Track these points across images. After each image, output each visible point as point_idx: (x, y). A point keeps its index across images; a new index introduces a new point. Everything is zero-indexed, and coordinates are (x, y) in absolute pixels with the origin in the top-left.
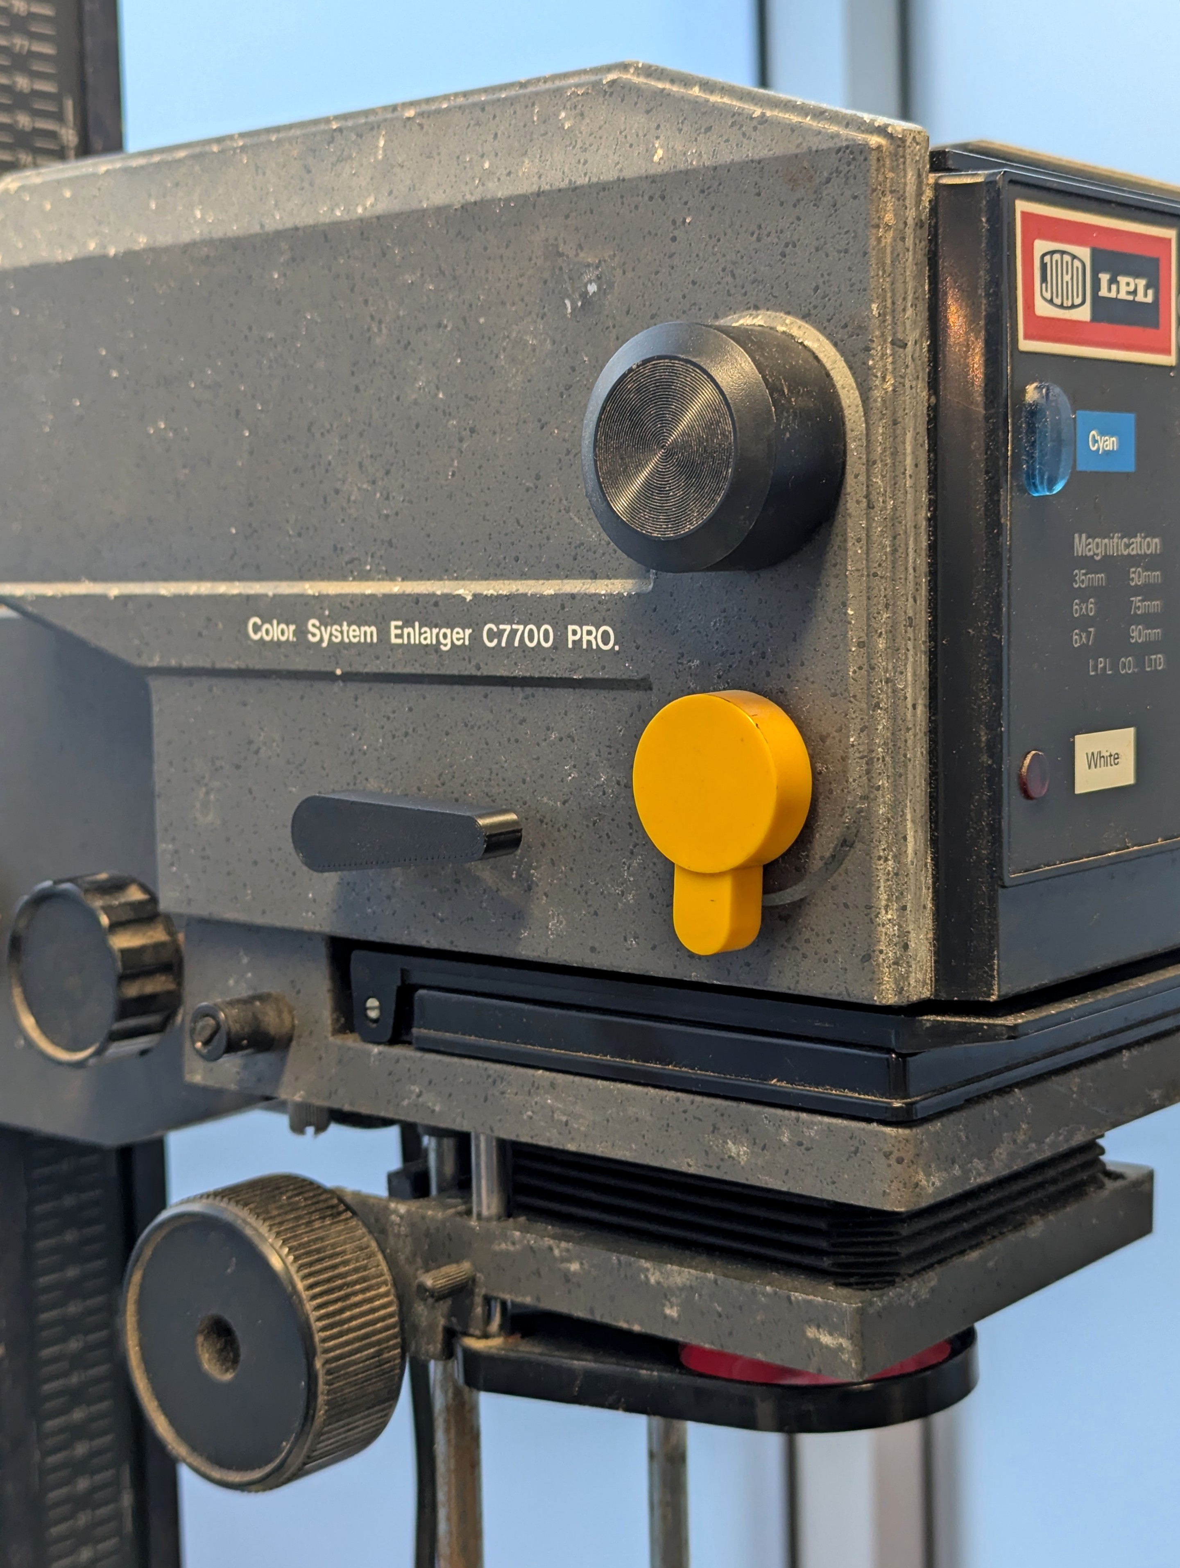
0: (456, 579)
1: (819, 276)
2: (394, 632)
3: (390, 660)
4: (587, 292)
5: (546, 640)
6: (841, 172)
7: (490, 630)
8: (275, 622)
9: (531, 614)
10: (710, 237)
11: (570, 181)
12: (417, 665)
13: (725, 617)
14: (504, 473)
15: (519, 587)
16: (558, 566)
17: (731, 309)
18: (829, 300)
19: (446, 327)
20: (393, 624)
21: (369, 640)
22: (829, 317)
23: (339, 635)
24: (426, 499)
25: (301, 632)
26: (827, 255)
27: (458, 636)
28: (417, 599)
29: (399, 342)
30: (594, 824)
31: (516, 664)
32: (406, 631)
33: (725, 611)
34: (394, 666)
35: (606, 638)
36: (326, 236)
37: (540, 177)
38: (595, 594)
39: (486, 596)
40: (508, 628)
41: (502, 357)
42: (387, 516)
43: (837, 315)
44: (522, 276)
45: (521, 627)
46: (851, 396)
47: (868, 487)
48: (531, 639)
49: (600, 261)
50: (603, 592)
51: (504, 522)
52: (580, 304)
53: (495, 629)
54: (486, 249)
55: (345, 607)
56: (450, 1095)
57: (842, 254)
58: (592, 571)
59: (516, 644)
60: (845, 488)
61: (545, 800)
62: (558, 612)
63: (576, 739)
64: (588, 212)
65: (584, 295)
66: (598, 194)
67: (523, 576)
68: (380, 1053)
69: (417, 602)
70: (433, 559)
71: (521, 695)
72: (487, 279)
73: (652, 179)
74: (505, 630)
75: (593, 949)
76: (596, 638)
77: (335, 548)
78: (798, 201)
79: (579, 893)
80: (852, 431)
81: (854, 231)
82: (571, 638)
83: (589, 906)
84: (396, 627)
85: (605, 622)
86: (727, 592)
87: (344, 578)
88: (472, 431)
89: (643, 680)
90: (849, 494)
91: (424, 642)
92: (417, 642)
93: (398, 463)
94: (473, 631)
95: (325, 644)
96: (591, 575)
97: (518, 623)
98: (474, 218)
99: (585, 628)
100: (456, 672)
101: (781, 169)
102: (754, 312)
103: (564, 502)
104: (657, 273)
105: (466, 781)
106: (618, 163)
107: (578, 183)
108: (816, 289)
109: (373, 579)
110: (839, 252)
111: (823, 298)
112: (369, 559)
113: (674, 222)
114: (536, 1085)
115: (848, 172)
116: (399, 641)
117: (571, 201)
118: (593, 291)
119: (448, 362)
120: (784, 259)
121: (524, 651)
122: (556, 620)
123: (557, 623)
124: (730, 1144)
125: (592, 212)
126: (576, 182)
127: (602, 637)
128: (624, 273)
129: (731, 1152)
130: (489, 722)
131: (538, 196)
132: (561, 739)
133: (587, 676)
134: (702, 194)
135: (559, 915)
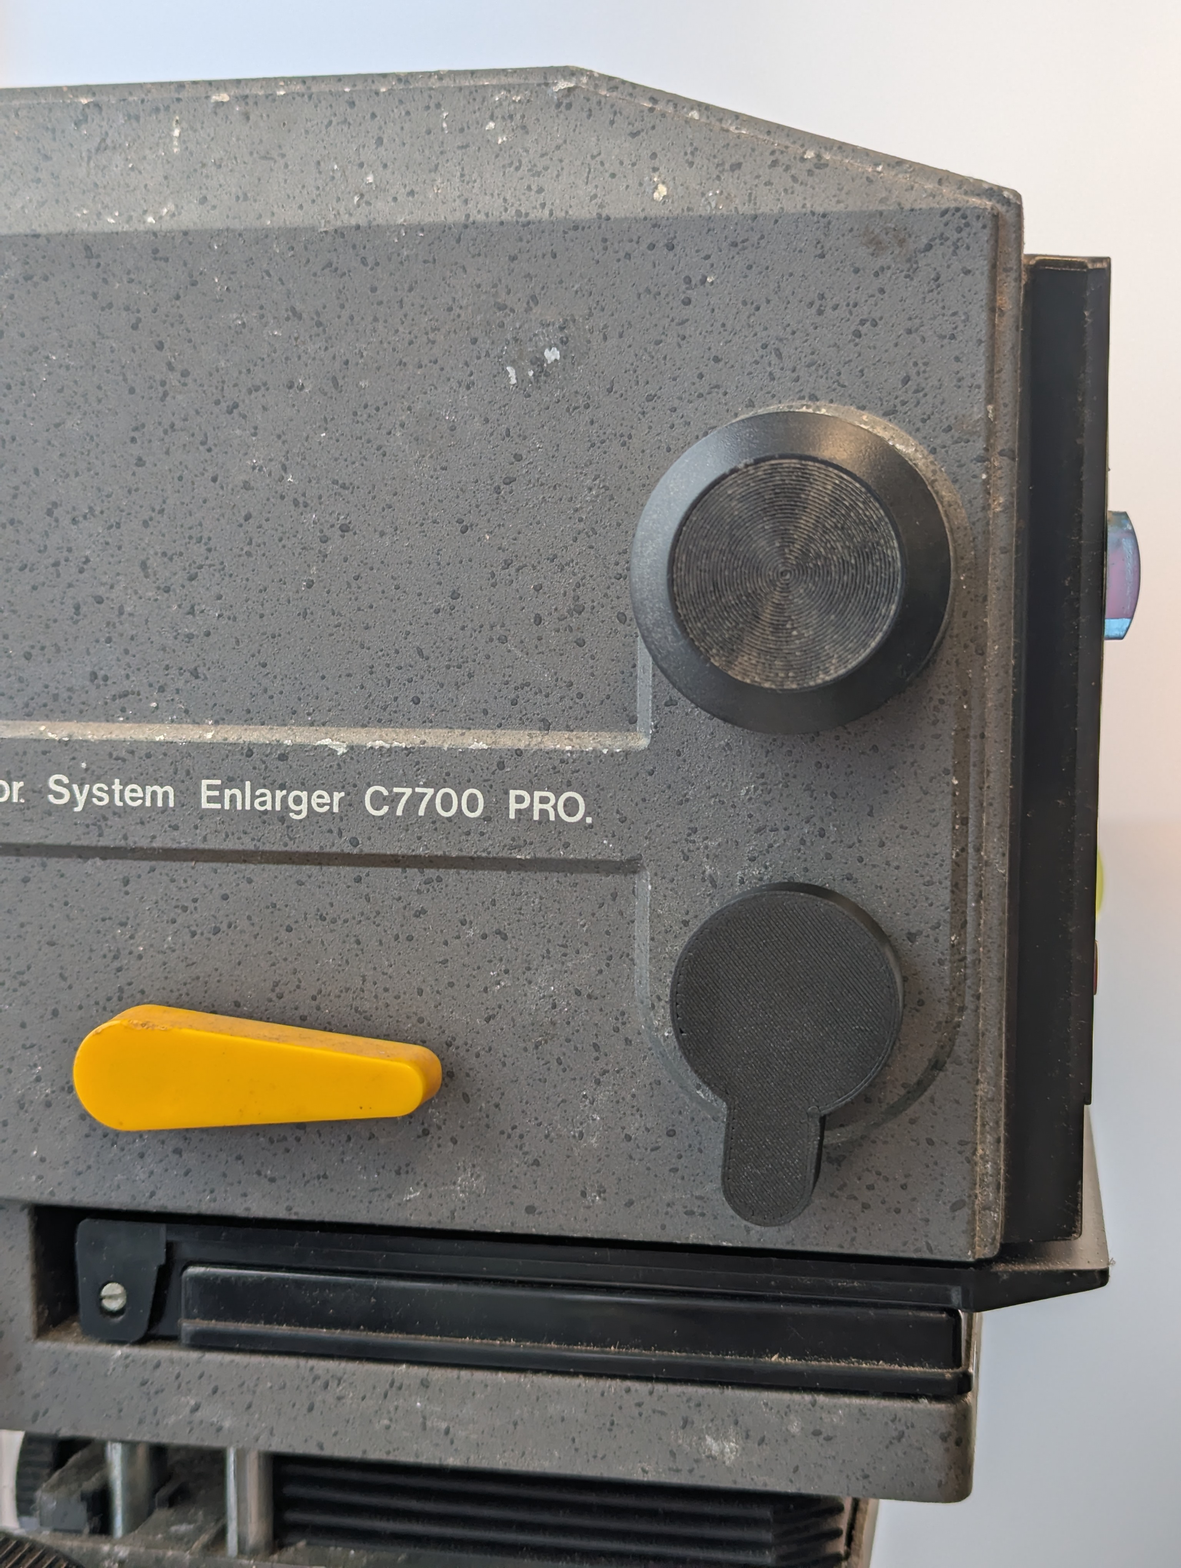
0: (312, 724)
1: (911, 364)
2: (205, 793)
3: (198, 831)
4: (544, 360)
5: (472, 807)
6: (948, 239)
9: (448, 774)
10: (745, 303)
11: (519, 213)
12: (246, 840)
13: (763, 784)
14: (397, 588)
15: (425, 738)
16: (485, 712)
17: (774, 396)
18: (925, 395)
19: (302, 388)
20: (205, 783)
21: (159, 804)
22: (925, 417)
23: (105, 796)
24: (262, 616)
25: (35, 791)
26: (923, 340)
27: (320, 801)
28: (249, 750)
29: (217, 403)
30: (537, 1047)
31: (419, 838)
32: (228, 793)
33: (763, 776)
34: (205, 839)
35: (571, 807)
37: (466, 202)
38: (555, 751)
39: (372, 748)
40: (408, 791)
41: (398, 434)
42: (190, 636)
43: (937, 415)
44: (436, 329)
45: (430, 792)
47: (977, 628)
48: (447, 807)
49: (565, 321)
50: (568, 748)
51: (397, 652)
52: (531, 373)
53: (386, 793)
54: (374, 290)
55: (118, 758)
56: (249, 1407)
57: (946, 341)
58: (543, 720)
59: (421, 812)
61: (456, 1016)
62: (493, 773)
63: (510, 935)
64: (549, 255)
65: (539, 362)
66: (565, 232)
67: (427, 723)
69: (250, 753)
70: (271, 697)
71: (419, 879)
72: (375, 330)
73: (654, 223)
74: (401, 794)
75: (530, 1210)
76: (555, 807)
77: (94, 676)
78: (882, 269)
79: (509, 1136)
81: (965, 313)
82: (513, 806)
83: (526, 1153)
84: (210, 788)
85: (569, 786)
86: (768, 752)
87: (109, 718)
88: (344, 529)
89: (627, 862)
91: (260, 808)
92: (248, 807)
93: (210, 566)
94: (348, 794)
95: (78, 808)
96: (540, 725)
97: (426, 785)
98: (354, 247)
99: (537, 794)
100: (316, 849)
101: (856, 227)
103: (497, 628)
104: (658, 343)
106: (595, 196)
107: (532, 217)
108: (906, 380)
109: (162, 721)
110: (943, 337)
111: (917, 391)
112: (155, 694)
113: (688, 280)
115: (958, 240)
116: (215, 806)
117: (521, 240)
118: (553, 358)
119: (305, 434)
120: (857, 340)
121: (434, 822)
122: (489, 783)
123: (491, 787)
124: (709, 1440)
125: (554, 256)
126: (527, 214)
127: (565, 805)
128: (605, 338)
129: (710, 1450)
130: (362, 914)
131: (466, 227)
132: (484, 937)
133: (539, 855)
134: (732, 248)
135: (474, 1166)
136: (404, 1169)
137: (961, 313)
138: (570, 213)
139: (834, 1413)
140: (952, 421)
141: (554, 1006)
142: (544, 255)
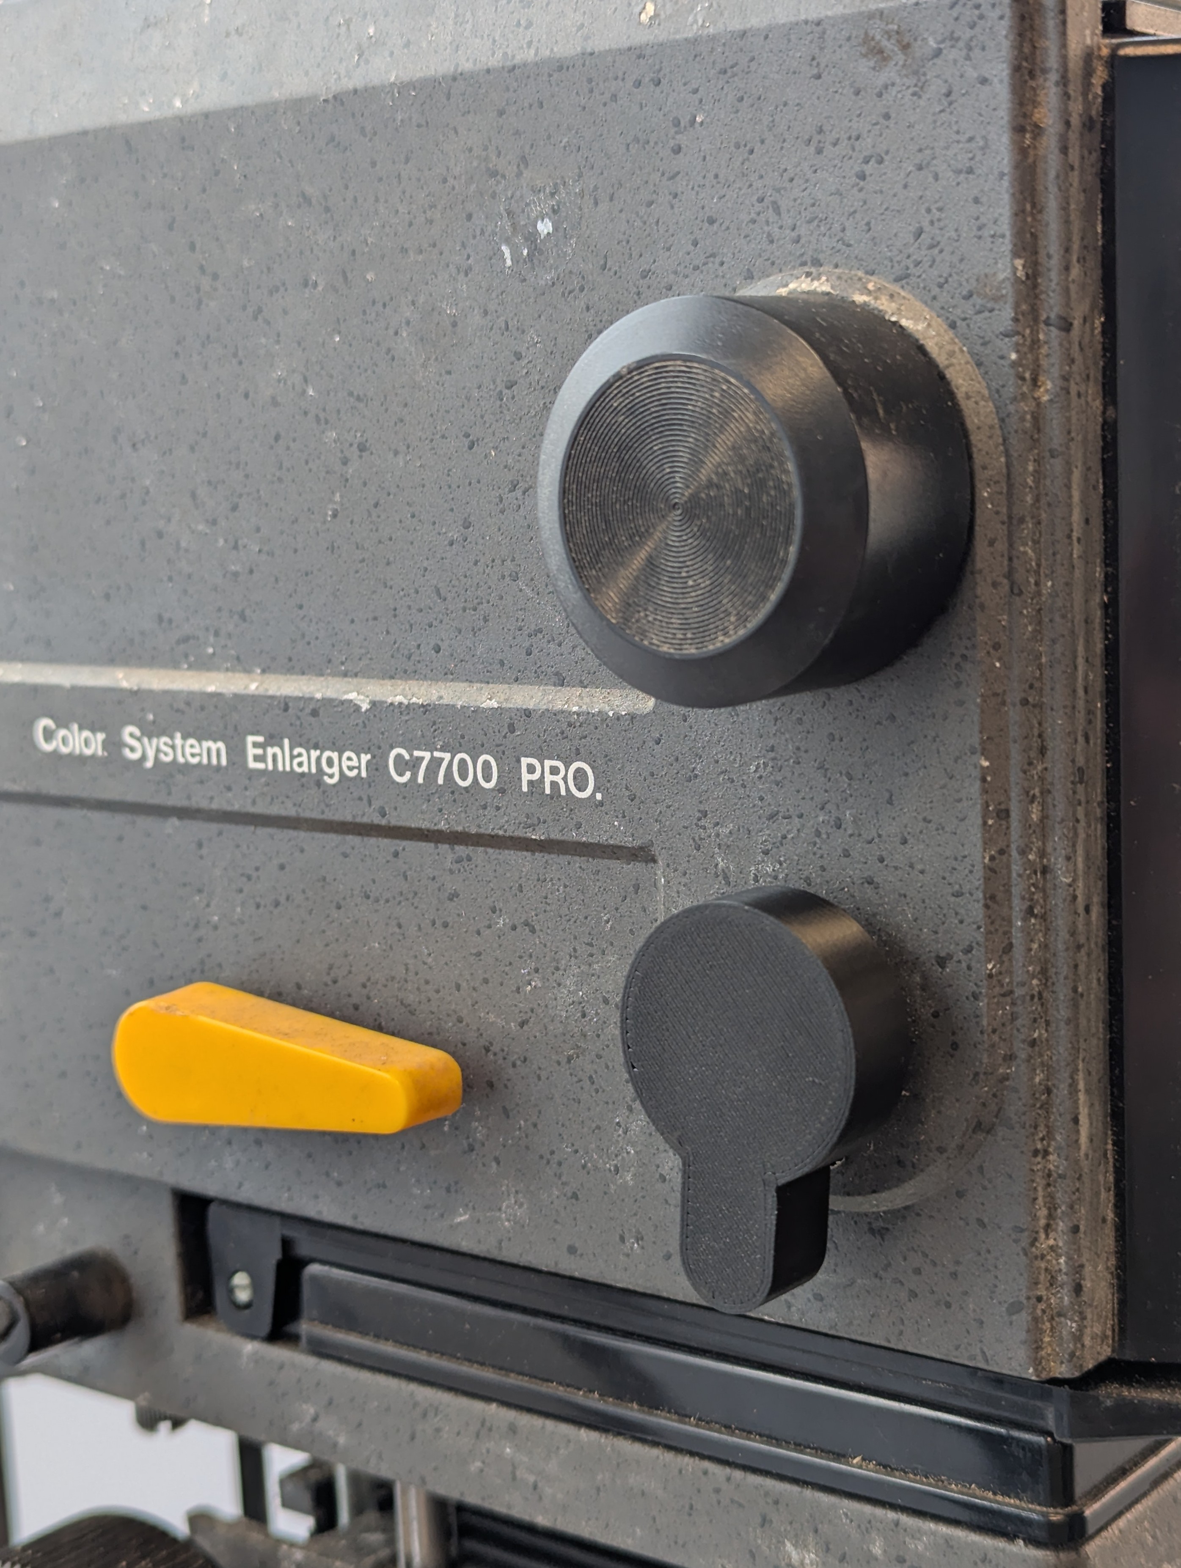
0: (345, 675)
1: (923, 211)
2: (251, 751)
3: (248, 793)
4: (537, 235)
5: (487, 778)
6: (958, 39)
7: (399, 757)
8: (75, 727)
9: (463, 737)
10: (737, 146)
11: (505, 54)
12: (289, 804)
13: (773, 759)
14: (413, 516)
15: (442, 693)
16: (502, 663)
17: (774, 265)
18: (941, 251)
19: (316, 285)
20: (250, 739)
21: (214, 761)
22: (942, 280)
23: (169, 750)
24: (296, 551)
25: (114, 744)
26: (936, 178)
27: (350, 763)
28: (286, 704)
29: (244, 308)
30: (569, 1061)
31: (440, 810)
32: (270, 751)
33: (772, 749)
34: (254, 803)
35: (580, 779)
36: (127, 142)
37: (456, 50)
38: (563, 712)
39: (392, 704)
40: (427, 755)
41: (405, 334)
42: (236, 574)
43: (955, 277)
44: (432, 206)
45: (447, 756)
46: (982, 411)
47: (1010, 559)
48: (464, 776)
49: (556, 185)
50: (575, 709)
51: (417, 592)
52: (525, 252)
53: (407, 757)
54: (374, 164)
55: (178, 711)
56: (360, 1425)
57: (962, 177)
58: (557, 674)
59: (440, 781)
60: (973, 561)
61: (492, 1017)
62: (505, 737)
63: (537, 927)
64: (536, 105)
65: (532, 237)
66: (550, 75)
67: (448, 675)
68: (256, 1353)
69: (286, 709)
70: (309, 643)
71: (450, 857)
72: (376, 213)
73: (638, 53)
74: (423, 758)
75: (572, 1250)
76: (565, 779)
77: (160, 619)
78: (886, 87)
79: (548, 1162)
80: (984, 468)
81: (984, 138)
82: (526, 777)
83: (564, 1184)
84: (256, 745)
85: (578, 755)
86: (776, 719)
87: (174, 665)
88: (362, 448)
89: (641, 848)
90: (980, 571)
91: (298, 770)
92: (288, 769)
93: (249, 494)
94: (373, 757)
95: (149, 764)
96: (554, 679)
97: (442, 749)
98: (353, 115)
99: (548, 763)
100: (349, 818)
101: (854, 34)
102: (813, 270)
103: (508, 563)
104: (650, 204)
105: (369, 979)
106: (582, 25)
107: (518, 59)
108: (919, 233)
109: (218, 669)
110: (959, 172)
111: (931, 247)
112: (212, 639)
113: (677, 123)
114: (488, 1424)
115: (971, 39)
116: (260, 766)
117: (508, 89)
118: (546, 232)
119: (321, 340)
120: (862, 183)
121: (453, 793)
122: (502, 748)
123: (504, 753)
124: (789, 1546)
125: (541, 105)
126: (513, 57)
127: (575, 778)
128: (596, 204)
129: (790, 1558)
130: (401, 893)
131: (454, 79)
132: (514, 928)
133: (552, 836)
134: (721, 76)
135: (517, 1192)
136: (453, 1189)
137: (978, 139)
138: (555, 49)
139: (919, 1539)
140: (974, 283)
141: (584, 1015)
142: (531, 106)
